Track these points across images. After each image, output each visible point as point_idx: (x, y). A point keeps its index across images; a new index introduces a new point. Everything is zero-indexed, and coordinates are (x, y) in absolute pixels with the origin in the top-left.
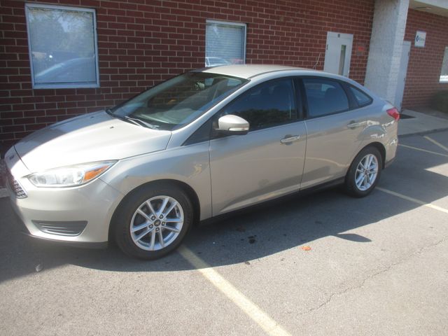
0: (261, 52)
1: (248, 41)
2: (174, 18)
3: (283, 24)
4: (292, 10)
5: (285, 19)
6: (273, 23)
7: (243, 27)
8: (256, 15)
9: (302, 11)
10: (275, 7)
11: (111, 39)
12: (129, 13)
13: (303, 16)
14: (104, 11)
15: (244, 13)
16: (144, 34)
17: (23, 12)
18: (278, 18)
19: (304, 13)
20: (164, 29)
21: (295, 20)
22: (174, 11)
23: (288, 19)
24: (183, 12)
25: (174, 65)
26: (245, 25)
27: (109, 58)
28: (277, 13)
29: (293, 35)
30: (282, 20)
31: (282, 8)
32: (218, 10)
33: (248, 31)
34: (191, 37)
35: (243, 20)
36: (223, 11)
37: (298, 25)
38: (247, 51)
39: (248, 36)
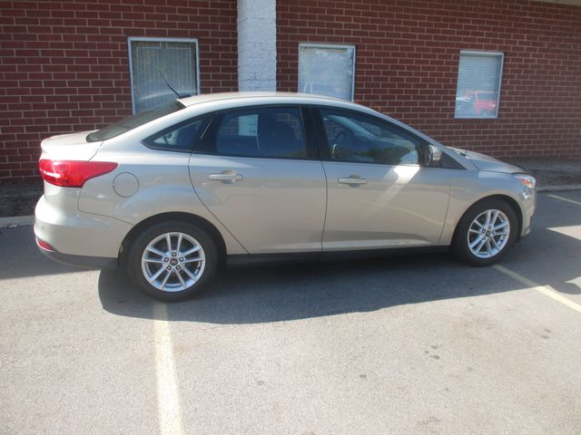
0: (519, 82)
1: (504, 71)
2: (428, 50)
3: (548, 50)
4: (559, 34)
5: (550, 45)
6: (535, 50)
7: (501, 56)
8: (515, 43)
9: (571, 35)
10: (538, 33)
11: (368, 73)
12: (386, 48)
13: (572, 41)
14: (363, 47)
15: (501, 42)
16: (398, 67)
17: (297, 51)
18: (541, 45)
19: (574, 37)
20: (417, 62)
21: (562, 46)
22: (428, 44)
23: (554, 45)
24: (437, 44)
25: (424, 98)
26: (502, 54)
27: (363, 91)
28: (541, 39)
29: (559, 62)
30: (546, 47)
31: (546, 33)
32: (474, 40)
33: (505, 60)
34: (444, 69)
35: (501, 49)
36: (479, 40)
37: (565, 52)
38: (503, 82)
39: (505, 65)
